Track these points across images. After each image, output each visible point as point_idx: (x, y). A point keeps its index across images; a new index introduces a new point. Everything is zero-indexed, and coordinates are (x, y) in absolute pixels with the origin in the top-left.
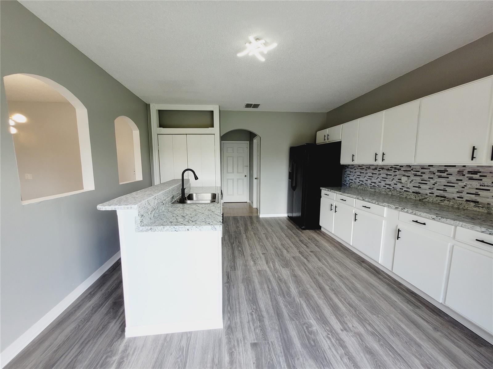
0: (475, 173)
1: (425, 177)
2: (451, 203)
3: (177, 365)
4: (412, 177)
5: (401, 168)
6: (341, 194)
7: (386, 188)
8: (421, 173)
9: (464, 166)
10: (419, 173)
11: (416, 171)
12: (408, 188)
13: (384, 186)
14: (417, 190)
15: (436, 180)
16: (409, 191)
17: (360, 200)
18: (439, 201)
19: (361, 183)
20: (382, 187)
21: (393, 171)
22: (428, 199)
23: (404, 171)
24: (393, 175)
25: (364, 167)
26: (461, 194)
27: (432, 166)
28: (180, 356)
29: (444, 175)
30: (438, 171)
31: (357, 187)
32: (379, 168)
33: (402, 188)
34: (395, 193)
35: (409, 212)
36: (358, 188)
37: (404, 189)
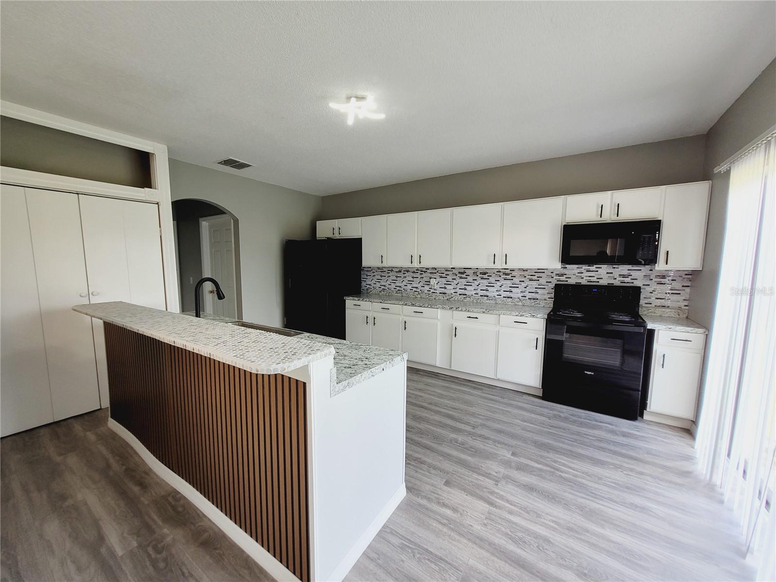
0: (485, 274)
1: (450, 278)
2: (472, 299)
3: (423, 561)
4: (439, 279)
5: (427, 270)
6: (381, 302)
7: (413, 291)
8: (446, 275)
9: (477, 269)
10: (444, 275)
11: (441, 273)
12: (435, 289)
13: (411, 290)
14: (443, 290)
15: (459, 280)
16: (436, 293)
17: (409, 305)
18: (462, 299)
19: (383, 287)
20: (409, 290)
21: (419, 273)
22: (454, 297)
23: (430, 273)
24: (419, 278)
25: (384, 270)
26: (477, 291)
27: (454, 268)
28: (413, 553)
29: (464, 276)
30: (459, 272)
31: (379, 292)
32: (404, 271)
33: (429, 290)
34: (424, 296)
35: (463, 311)
36: (381, 294)
37: (432, 291)
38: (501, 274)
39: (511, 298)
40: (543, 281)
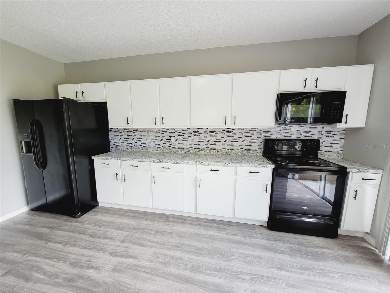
0: (213, 132)
1: (186, 136)
2: (204, 152)
4: (177, 137)
5: (167, 130)
6: (130, 160)
7: (156, 147)
8: (183, 133)
9: (207, 128)
10: (181, 134)
11: (179, 132)
12: (174, 145)
13: (154, 146)
14: (181, 146)
15: (193, 138)
16: (176, 148)
18: (197, 152)
19: (130, 145)
20: (153, 147)
21: (161, 133)
22: (190, 151)
23: (170, 132)
24: (161, 136)
25: (130, 130)
26: (207, 146)
27: (189, 128)
29: (197, 134)
30: (193, 131)
31: (126, 149)
32: (148, 131)
33: (170, 146)
34: (165, 151)
35: (206, 164)
36: (128, 150)
37: (172, 147)
38: (225, 132)
39: (233, 150)
40: (255, 137)
